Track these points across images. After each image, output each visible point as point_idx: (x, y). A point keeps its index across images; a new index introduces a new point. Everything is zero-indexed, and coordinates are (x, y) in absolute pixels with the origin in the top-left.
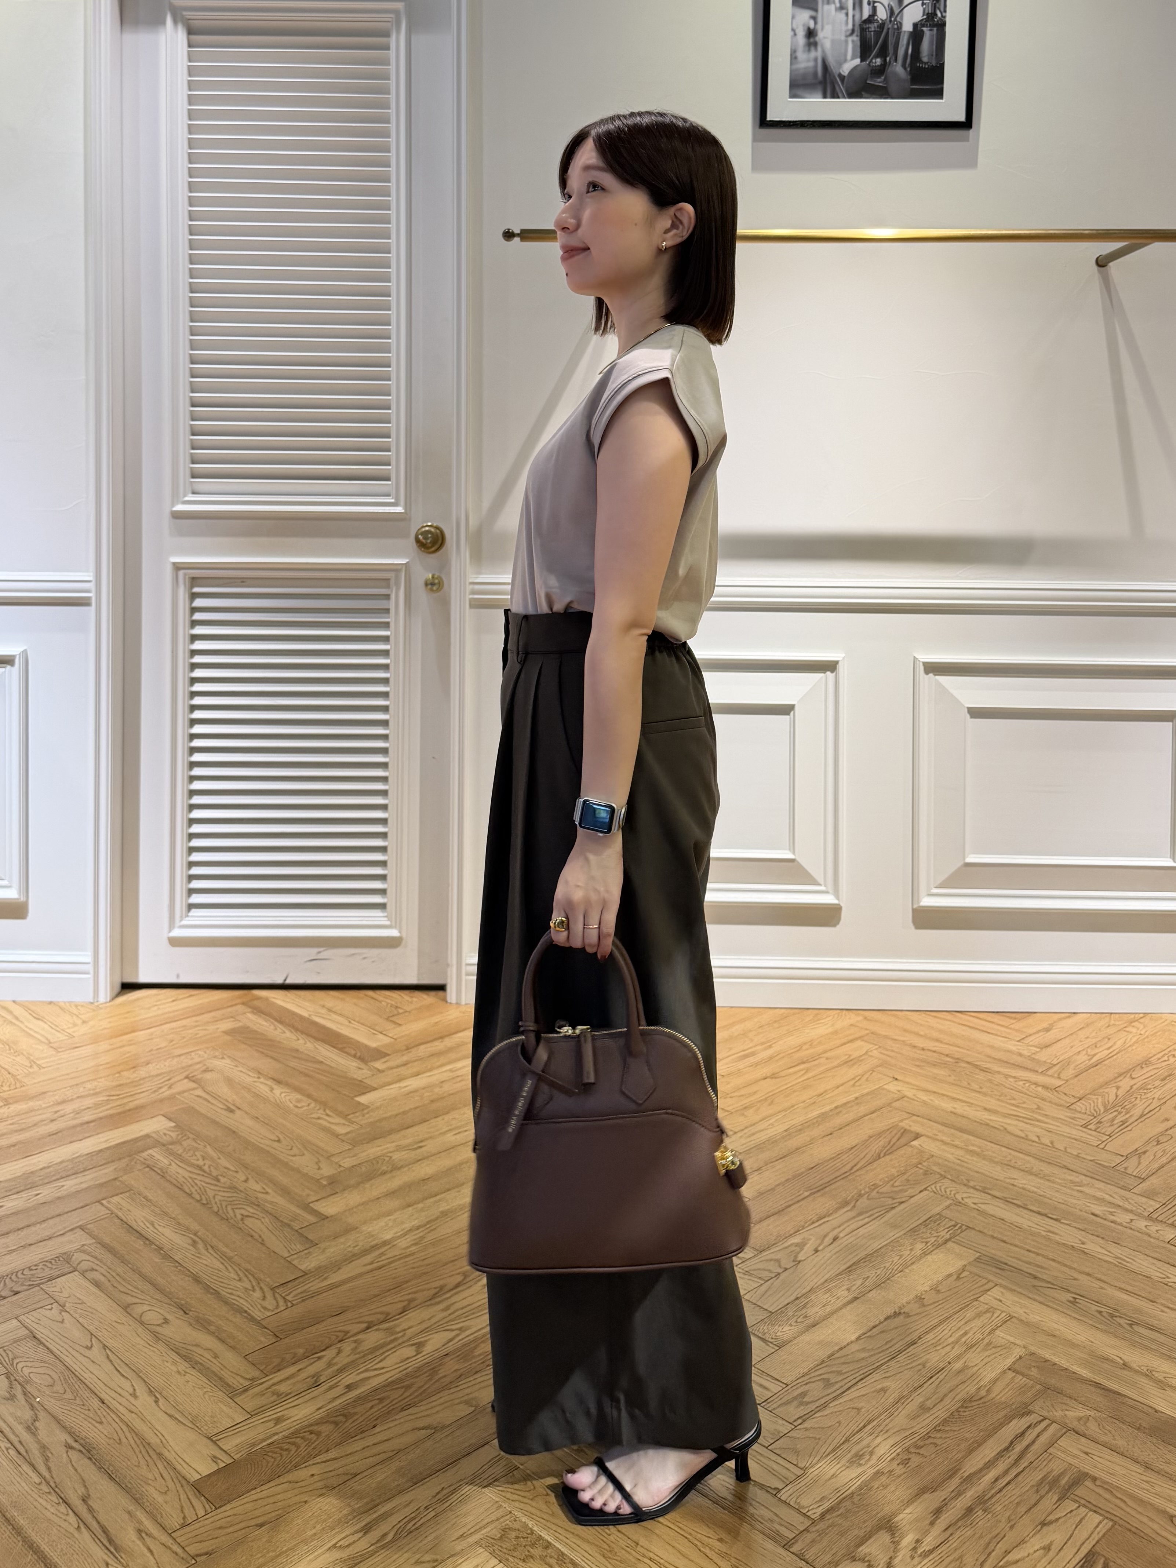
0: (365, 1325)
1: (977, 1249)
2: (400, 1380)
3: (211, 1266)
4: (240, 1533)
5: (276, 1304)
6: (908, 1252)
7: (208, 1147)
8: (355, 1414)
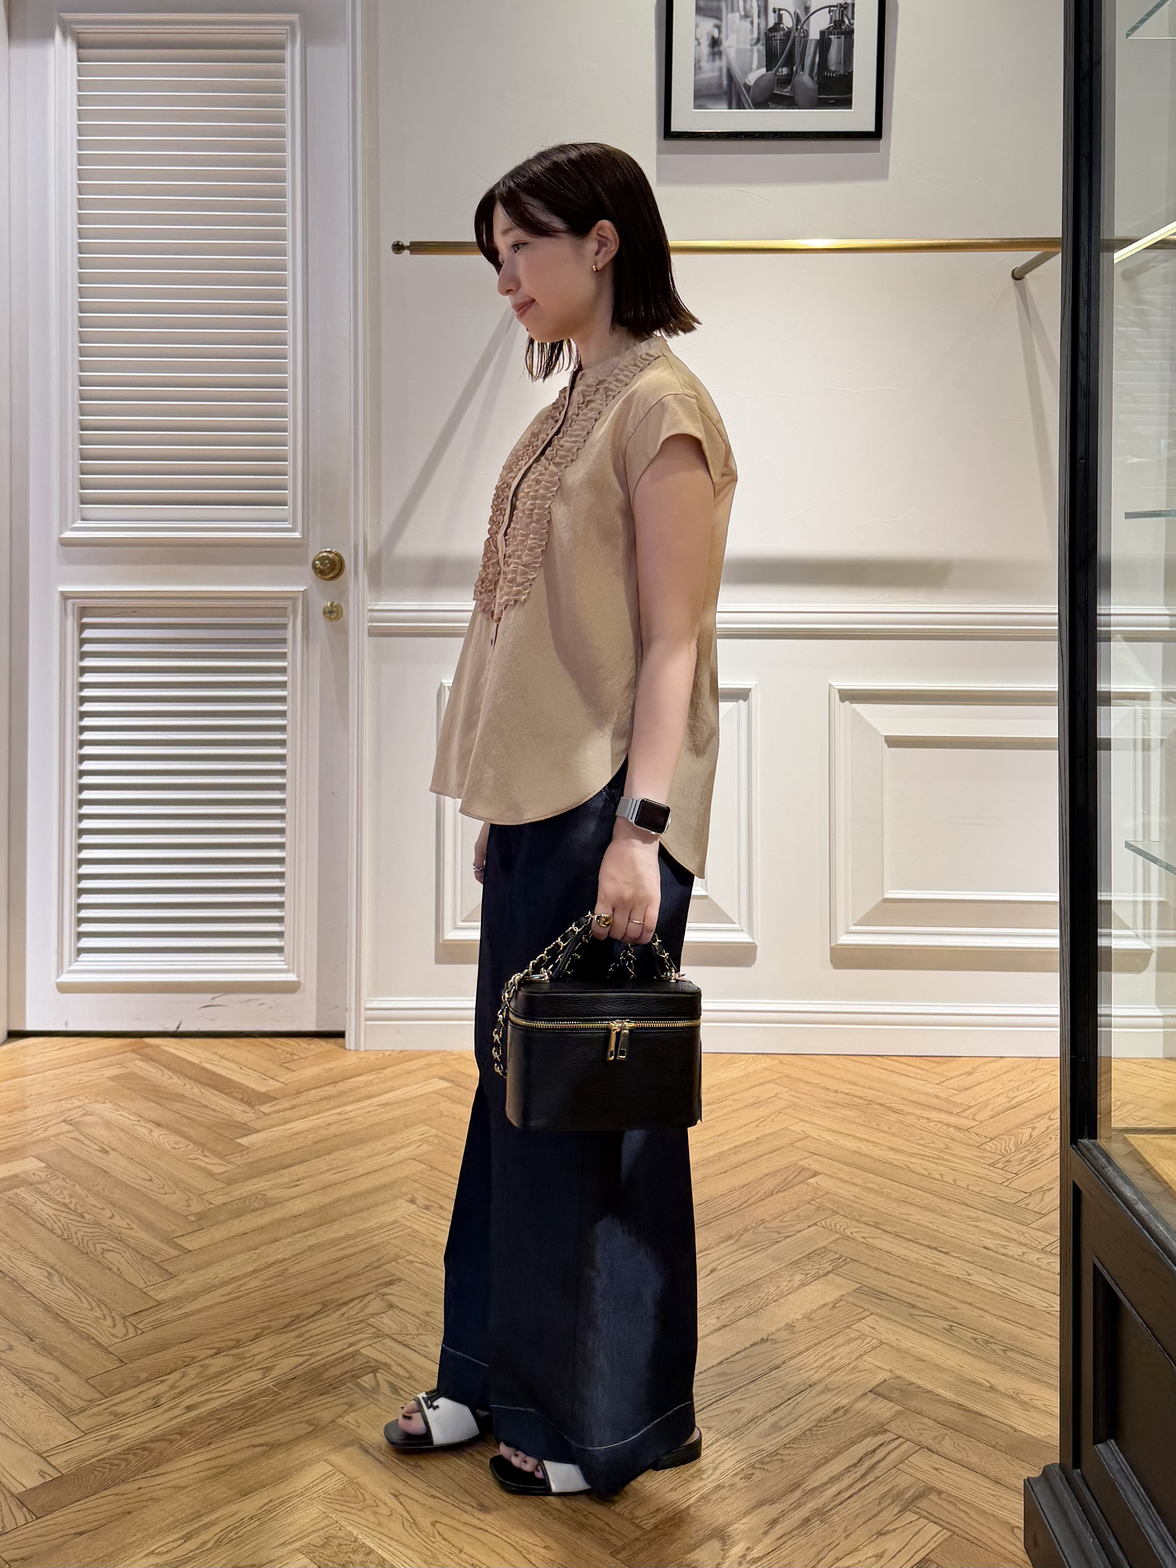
0: (213, 1351)
1: (858, 1281)
2: (243, 1401)
3: (64, 1296)
4: (58, 1541)
5: (125, 1332)
6: (786, 1283)
7: (77, 1185)
8: (192, 1432)
